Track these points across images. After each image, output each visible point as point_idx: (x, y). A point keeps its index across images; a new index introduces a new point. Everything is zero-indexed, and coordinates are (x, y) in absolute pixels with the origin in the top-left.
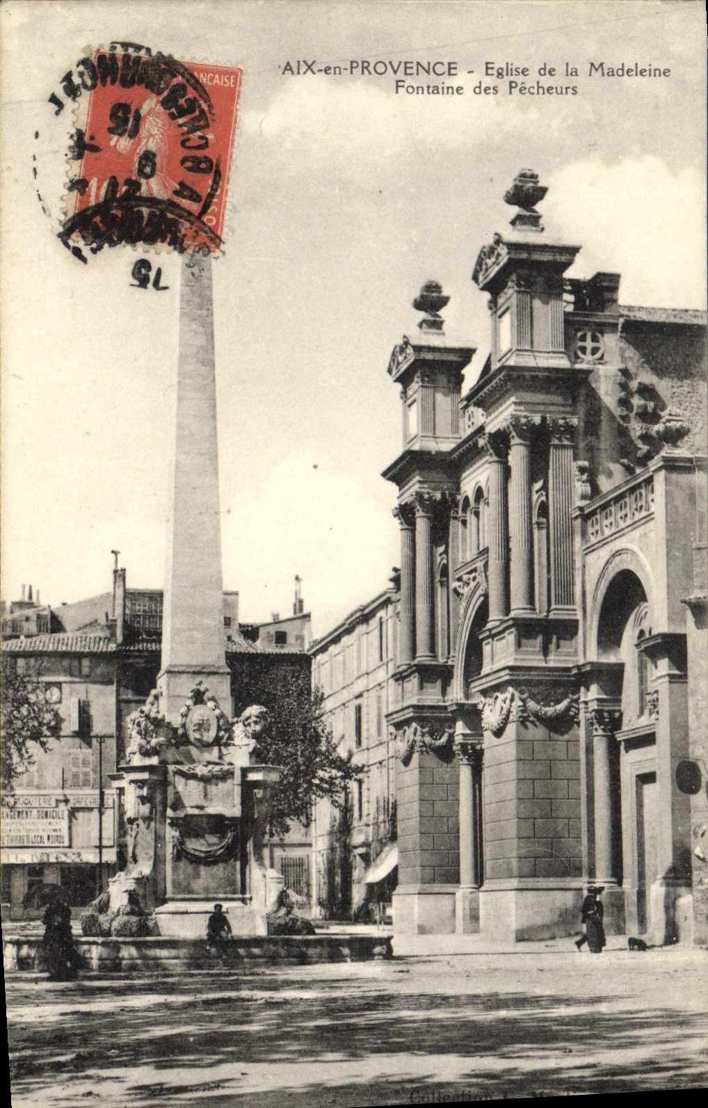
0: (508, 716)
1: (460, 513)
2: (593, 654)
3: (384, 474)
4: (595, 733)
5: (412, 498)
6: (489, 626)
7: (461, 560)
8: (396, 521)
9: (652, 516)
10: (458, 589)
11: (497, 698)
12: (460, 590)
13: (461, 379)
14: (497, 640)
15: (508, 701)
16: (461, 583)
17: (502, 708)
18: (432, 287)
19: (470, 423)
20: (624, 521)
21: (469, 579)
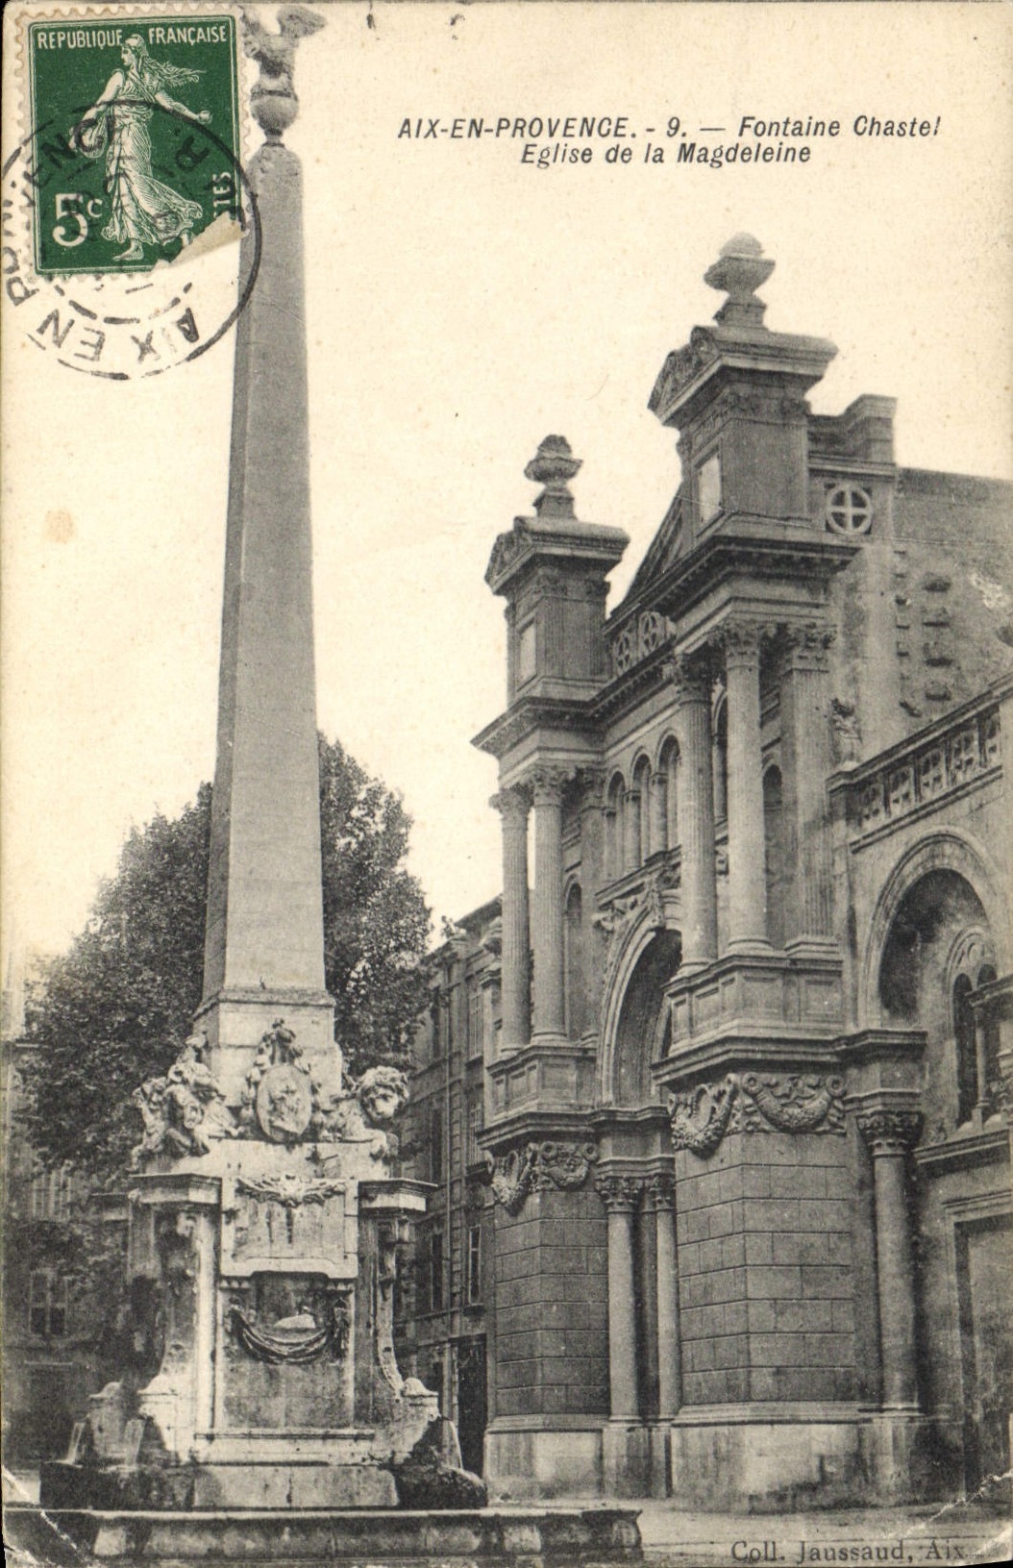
0: (725, 1122)
1: (606, 801)
2: (870, 1017)
3: (475, 741)
4: (877, 1152)
5: (527, 776)
6: (684, 972)
7: (605, 877)
8: (496, 816)
9: (998, 773)
10: (604, 924)
11: (702, 1092)
12: (608, 925)
13: (604, 589)
14: (699, 997)
15: (725, 1100)
16: (608, 914)
17: (713, 1110)
18: (555, 443)
19: (622, 658)
20: (933, 791)
21: (625, 907)
